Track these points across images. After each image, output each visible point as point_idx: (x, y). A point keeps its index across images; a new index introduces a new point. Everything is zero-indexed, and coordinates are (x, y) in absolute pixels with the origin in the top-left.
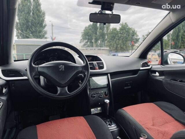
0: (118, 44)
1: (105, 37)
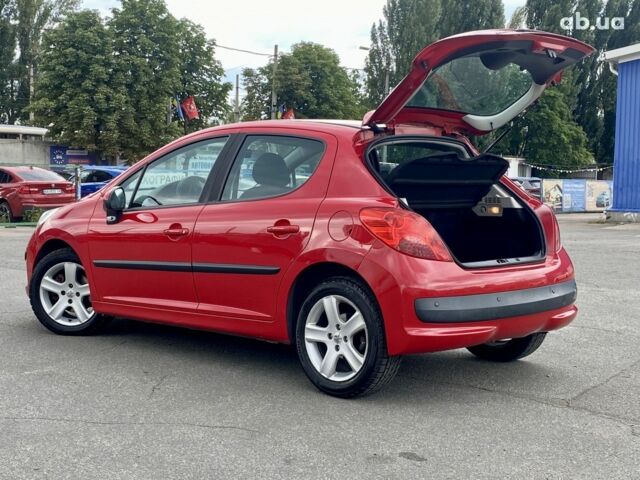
0: (109, 111)
1: (11, 55)
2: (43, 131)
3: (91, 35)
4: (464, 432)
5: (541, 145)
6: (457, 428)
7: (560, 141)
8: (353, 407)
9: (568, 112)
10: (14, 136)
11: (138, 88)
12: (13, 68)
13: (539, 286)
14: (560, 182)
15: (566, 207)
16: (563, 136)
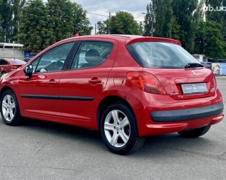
2: (22, 45)
3: (39, 9)
4: (171, 172)
5: (211, 50)
6: (169, 170)
7: (219, 48)
8: (124, 159)
9: (222, 37)
10: (11, 47)
11: (57, 29)
12: (11, 22)
13: (207, 105)
14: (219, 64)
15: (221, 73)
16: (220, 46)
